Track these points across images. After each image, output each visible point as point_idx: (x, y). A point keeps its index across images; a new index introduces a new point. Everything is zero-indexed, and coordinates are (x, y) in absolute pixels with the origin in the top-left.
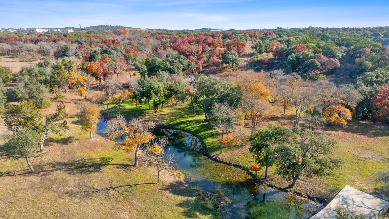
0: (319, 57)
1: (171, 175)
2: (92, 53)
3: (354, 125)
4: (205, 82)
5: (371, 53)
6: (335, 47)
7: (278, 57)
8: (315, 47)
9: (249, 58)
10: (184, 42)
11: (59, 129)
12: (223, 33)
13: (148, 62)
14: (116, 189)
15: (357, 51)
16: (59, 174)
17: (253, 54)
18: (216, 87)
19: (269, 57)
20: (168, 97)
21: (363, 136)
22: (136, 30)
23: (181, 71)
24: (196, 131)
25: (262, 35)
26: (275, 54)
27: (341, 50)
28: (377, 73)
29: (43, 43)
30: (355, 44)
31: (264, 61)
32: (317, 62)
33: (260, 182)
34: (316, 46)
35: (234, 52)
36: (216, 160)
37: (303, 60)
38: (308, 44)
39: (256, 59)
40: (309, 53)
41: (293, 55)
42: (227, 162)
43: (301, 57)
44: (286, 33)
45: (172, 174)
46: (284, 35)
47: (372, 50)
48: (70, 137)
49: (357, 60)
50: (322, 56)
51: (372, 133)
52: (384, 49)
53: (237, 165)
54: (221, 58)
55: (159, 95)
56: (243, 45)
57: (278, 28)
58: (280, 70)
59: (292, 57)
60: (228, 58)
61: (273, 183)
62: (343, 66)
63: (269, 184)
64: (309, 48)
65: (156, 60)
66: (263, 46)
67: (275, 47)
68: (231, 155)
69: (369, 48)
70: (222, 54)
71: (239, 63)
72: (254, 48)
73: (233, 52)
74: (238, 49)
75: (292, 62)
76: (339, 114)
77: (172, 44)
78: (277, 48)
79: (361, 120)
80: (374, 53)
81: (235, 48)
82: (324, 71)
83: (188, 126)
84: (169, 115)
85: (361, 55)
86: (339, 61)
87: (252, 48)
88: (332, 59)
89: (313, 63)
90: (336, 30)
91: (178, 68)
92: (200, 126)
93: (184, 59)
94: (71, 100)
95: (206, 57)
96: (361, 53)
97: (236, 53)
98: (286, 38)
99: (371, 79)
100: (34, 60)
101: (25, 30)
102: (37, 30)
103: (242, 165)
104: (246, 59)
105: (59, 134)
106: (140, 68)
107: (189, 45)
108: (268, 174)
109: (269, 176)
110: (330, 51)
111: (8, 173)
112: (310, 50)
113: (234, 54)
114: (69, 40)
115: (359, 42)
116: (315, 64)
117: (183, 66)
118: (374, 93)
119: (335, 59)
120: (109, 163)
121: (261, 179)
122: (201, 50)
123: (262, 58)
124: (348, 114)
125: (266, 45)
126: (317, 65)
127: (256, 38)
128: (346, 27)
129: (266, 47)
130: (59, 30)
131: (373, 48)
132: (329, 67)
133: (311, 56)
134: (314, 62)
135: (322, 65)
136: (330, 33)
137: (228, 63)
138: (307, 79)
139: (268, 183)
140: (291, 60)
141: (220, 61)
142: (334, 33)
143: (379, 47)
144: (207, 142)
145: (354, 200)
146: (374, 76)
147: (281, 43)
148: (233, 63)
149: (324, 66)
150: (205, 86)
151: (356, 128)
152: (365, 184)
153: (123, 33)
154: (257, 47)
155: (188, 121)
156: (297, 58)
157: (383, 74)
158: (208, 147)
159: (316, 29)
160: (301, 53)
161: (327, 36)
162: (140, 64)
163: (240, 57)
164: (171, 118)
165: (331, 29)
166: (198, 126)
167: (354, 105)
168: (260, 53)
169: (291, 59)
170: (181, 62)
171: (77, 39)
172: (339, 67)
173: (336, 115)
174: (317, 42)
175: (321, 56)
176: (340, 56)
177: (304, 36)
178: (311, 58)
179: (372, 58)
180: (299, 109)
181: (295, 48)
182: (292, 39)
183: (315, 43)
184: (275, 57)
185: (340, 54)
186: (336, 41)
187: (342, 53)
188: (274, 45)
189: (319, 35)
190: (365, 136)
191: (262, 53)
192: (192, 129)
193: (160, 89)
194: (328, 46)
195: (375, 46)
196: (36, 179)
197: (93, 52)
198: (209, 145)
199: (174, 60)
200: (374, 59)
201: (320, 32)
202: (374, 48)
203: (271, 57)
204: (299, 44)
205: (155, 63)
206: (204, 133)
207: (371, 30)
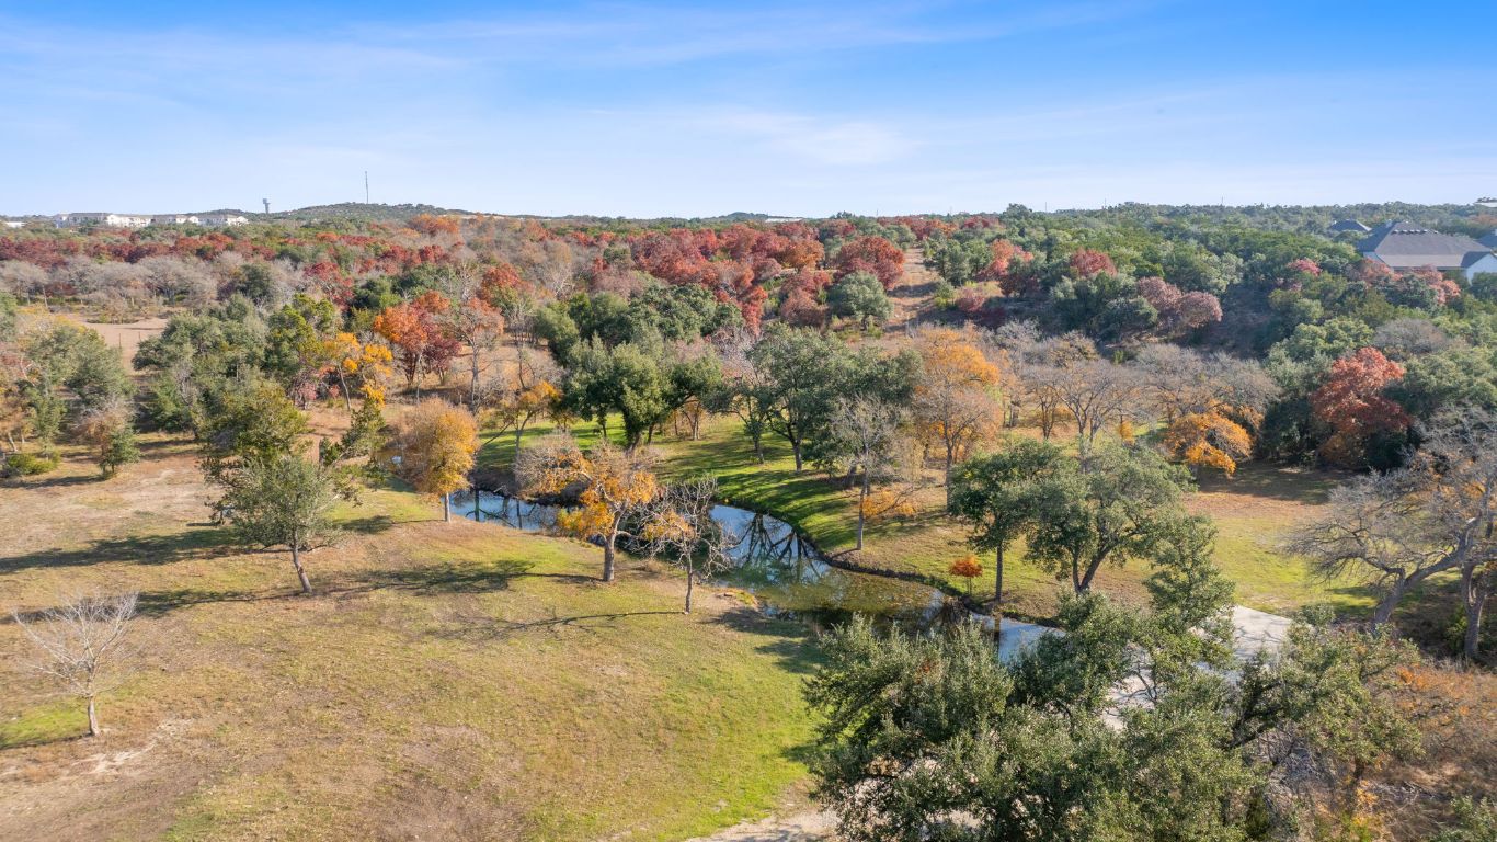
0: (1154, 292)
1: (719, 597)
2: (359, 291)
3: (1262, 478)
4: (794, 348)
5: (1319, 273)
6: (1205, 257)
7: (1018, 294)
8: (1141, 259)
9: (918, 300)
10: (685, 253)
11: (355, 485)
12: (818, 225)
13: (581, 308)
14: (570, 622)
15: (1276, 269)
16: (387, 596)
17: (930, 288)
18: (832, 360)
19: (988, 296)
20: (673, 401)
21: (1286, 502)
22: (490, 219)
23: (696, 333)
24: (770, 499)
25: (956, 230)
26: (1008, 283)
27: (1224, 265)
28: (1332, 328)
29: (160, 259)
30: (1270, 249)
31: (972, 304)
32: (1147, 306)
33: (982, 607)
34: (1144, 256)
35: (868, 276)
36: (846, 566)
37: (1101, 298)
38: (1115, 250)
39: (944, 301)
40: (1119, 275)
41: (1068, 282)
42: (881, 568)
43: (1094, 289)
44: (1041, 223)
45: (722, 594)
46: (1034, 227)
47: (1323, 266)
48: (379, 518)
49: (1277, 295)
50: (1164, 287)
51: (1315, 494)
52: (1360, 262)
53: (909, 576)
54: (823, 300)
55: (647, 394)
56: (897, 258)
57: (1012, 207)
58: (1026, 322)
59: (1064, 291)
60: (848, 297)
61: (1019, 608)
62: (1234, 318)
63: (1008, 611)
64: (1118, 261)
65: (607, 303)
66: (963, 260)
67: (1005, 264)
68: (888, 550)
69: (1314, 260)
70: (826, 287)
71: (886, 311)
72: (934, 265)
73: (862, 276)
74: (881, 269)
75: (1062, 306)
76: (1211, 439)
77: (642, 259)
78: (1014, 263)
79: (1285, 466)
80: (1327, 276)
81: (871, 266)
82: (1172, 334)
83: (743, 489)
84: (676, 462)
85: (1290, 280)
86: (1221, 304)
87: (928, 265)
88: (1196, 295)
89: (1136, 308)
90: (1218, 211)
91: (688, 325)
92: (782, 486)
93: (705, 297)
94: (332, 429)
95: (770, 296)
96: (1288, 273)
97: (876, 282)
98: (1041, 236)
99: (1312, 344)
100: (137, 318)
101: (64, 219)
102: (109, 218)
103: (925, 574)
104: (910, 301)
105: (355, 499)
106: (556, 328)
107: (704, 262)
108: (1004, 589)
109: (1007, 593)
110: (1187, 269)
111: (235, 594)
112: (1124, 268)
113: (868, 283)
114: (254, 249)
115: (1285, 243)
116: (1141, 312)
117: (702, 318)
118: (1316, 380)
119: (1206, 294)
120: (527, 572)
121: (986, 601)
122: (749, 274)
123: (964, 296)
124: (1240, 438)
125: (975, 255)
126: (1149, 315)
127: (936, 237)
128: (1252, 205)
129: (974, 261)
130: (194, 220)
131: (1325, 258)
132: (1186, 320)
133: (1126, 286)
134: (1137, 306)
135: (1162, 316)
136: (1193, 222)
137: (850, 313)
138: (1117, 361)
139: (1005, 608)
140: (1060, 300)
141: (822, 308)
142: (1209, 220)
143: (1345, 255)
144: (809, 524)
145: (1244, 629)
146: (1321, 337)
147: (1024, 250)
148: (866, 315)
149: (1170, 319)
150: (796, 362)
151: (1268, 484)
152: (1278, 600)
153: (445, 228)
154: (943, 263)
155: (742, 476)
156: (1082, 293)
157: (1350, 330)
158: (815, 536)
159: (1145, 211)
160: (1094, 275)
161: (1183, 229)
162: (556, 315)
163: (889, 294)
164: (686, 468)
165: (1199, 209)
166: (776, 488)
167: (1257, 417)
168: (956, 281)
169: (1061, 295)
170: (696, 307)
171: (283, 247)
172: (1219, 319)
173: (1204, 445)
174: (1148, 243)
175: (1159, 287)
176: (1223, 284)
177: (1105, 227)
178: (1126, 292)
179: (1322, 291)
180: (1088, 421)
181: (1074, 261)
182: (1063, 237)
183: (1140, 247)
184: (1006, 292)
185: (1221, 281)
186: (1212, 243)
187: (1229, 277)
188: (1000, 255)
189: (1157, 227)
190: (1293, 503)
191: (963, 281)
192: (756, 497)
193: (651, 374)
194: (1182, 254)
195: (1332, 252)
196: (322, 606)
197: (362, 287)
198: (819, 532)
199: (669, 297)
200: (1330, 291)
201: (1159, 219)
202: (1328, 259)
203: (994, 295)
204: (1087, 249)
205: (605, 313)
206: (796, 503)
207: (1336, 213)
